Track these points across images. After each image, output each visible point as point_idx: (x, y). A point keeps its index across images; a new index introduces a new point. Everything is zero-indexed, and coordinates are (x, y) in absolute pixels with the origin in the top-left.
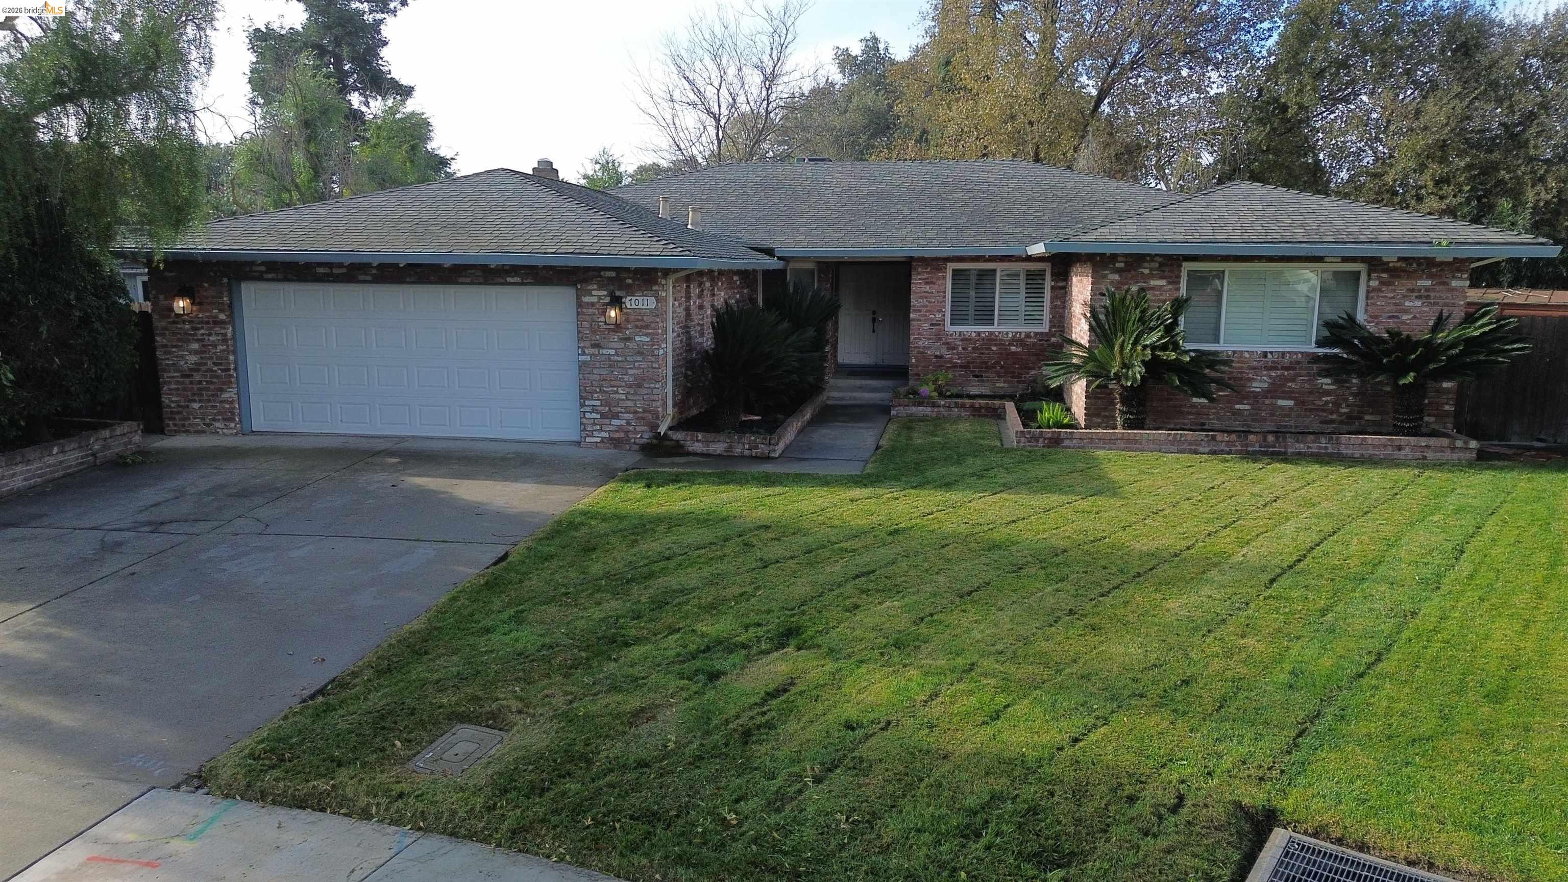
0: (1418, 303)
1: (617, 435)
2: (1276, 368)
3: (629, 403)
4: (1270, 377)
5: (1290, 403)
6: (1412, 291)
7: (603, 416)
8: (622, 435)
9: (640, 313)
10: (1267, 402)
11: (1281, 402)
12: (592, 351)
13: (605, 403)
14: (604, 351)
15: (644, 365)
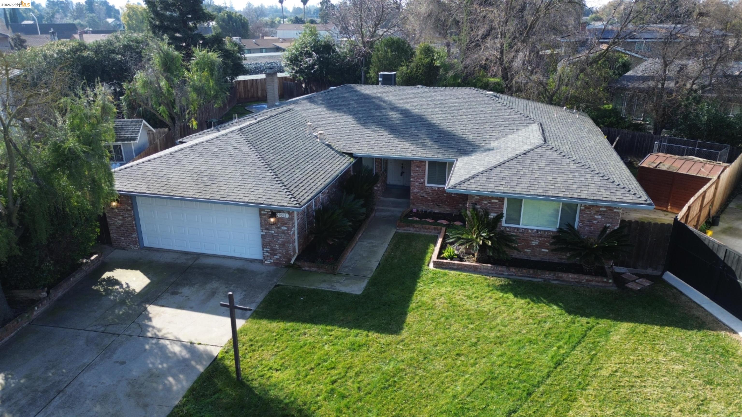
0: (600, 217)
1: (276, 261)
2: (542, 237)
3: (280, 251)
4: (539, 240)
5: (547, 251)
6: (598, 212)
7: (271, 254)
8: (278, 261)
9: (282, 219)
10: (538, 249)
11: (543, 250)
12: (266, 231)
13: (271, 250)
14: (270, 231)
15: (285, 237)
